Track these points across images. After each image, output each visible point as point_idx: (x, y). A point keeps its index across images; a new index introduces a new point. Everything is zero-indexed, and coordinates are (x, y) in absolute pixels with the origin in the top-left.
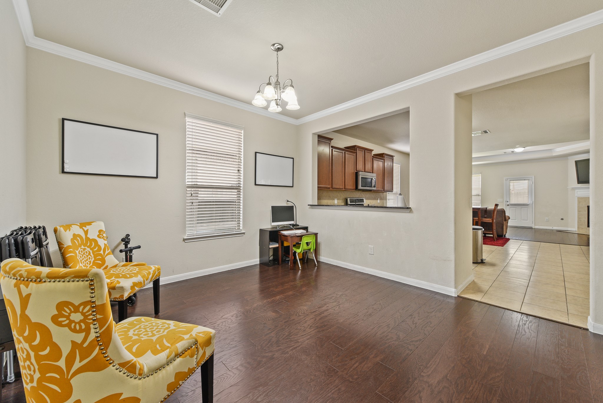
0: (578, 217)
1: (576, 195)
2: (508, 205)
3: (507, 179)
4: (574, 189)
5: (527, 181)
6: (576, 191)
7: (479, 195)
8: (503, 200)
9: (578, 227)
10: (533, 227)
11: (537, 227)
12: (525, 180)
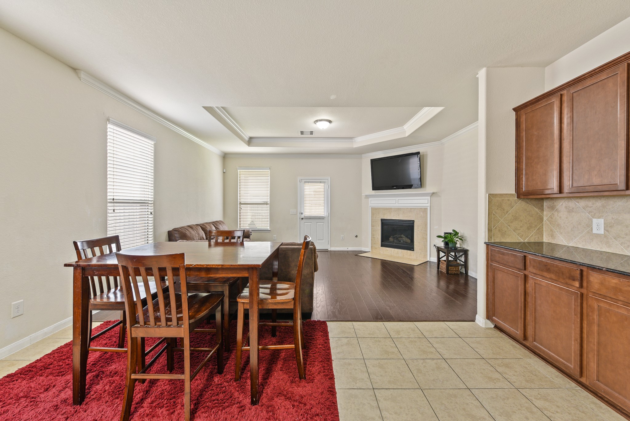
0: (372, 233)
1: (370, 205)
2: (302, 219)
3: (302, 179)
4: (367, 197)
5: (322, 184)
6: (370, 199)
7: (267, 204)
8: (297, 211)
9: (371, 246)
10: (329, 250)
11: (333, 249)
12: (321, 182)
